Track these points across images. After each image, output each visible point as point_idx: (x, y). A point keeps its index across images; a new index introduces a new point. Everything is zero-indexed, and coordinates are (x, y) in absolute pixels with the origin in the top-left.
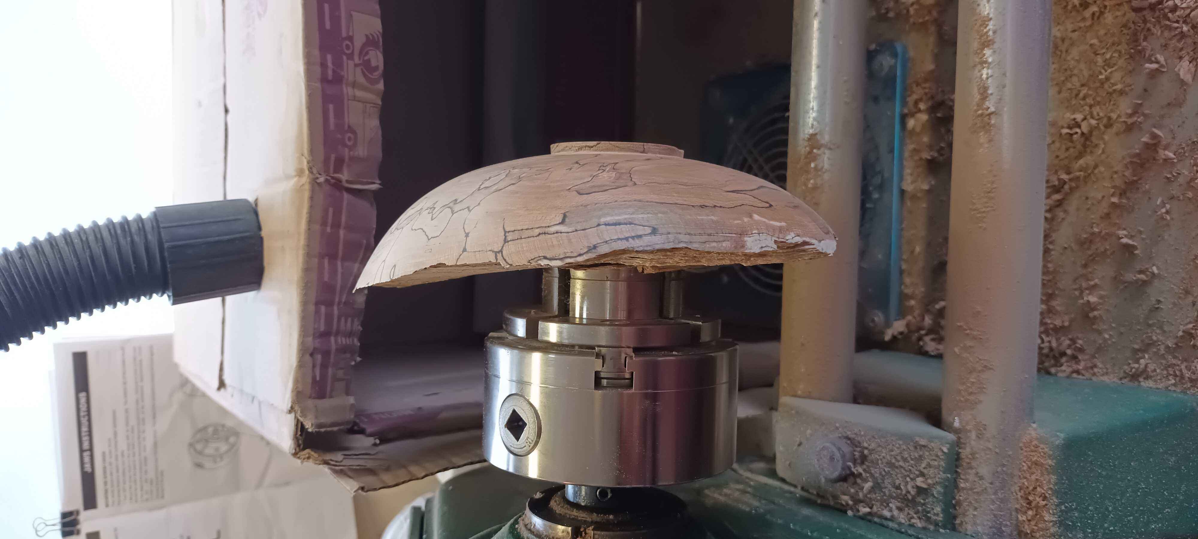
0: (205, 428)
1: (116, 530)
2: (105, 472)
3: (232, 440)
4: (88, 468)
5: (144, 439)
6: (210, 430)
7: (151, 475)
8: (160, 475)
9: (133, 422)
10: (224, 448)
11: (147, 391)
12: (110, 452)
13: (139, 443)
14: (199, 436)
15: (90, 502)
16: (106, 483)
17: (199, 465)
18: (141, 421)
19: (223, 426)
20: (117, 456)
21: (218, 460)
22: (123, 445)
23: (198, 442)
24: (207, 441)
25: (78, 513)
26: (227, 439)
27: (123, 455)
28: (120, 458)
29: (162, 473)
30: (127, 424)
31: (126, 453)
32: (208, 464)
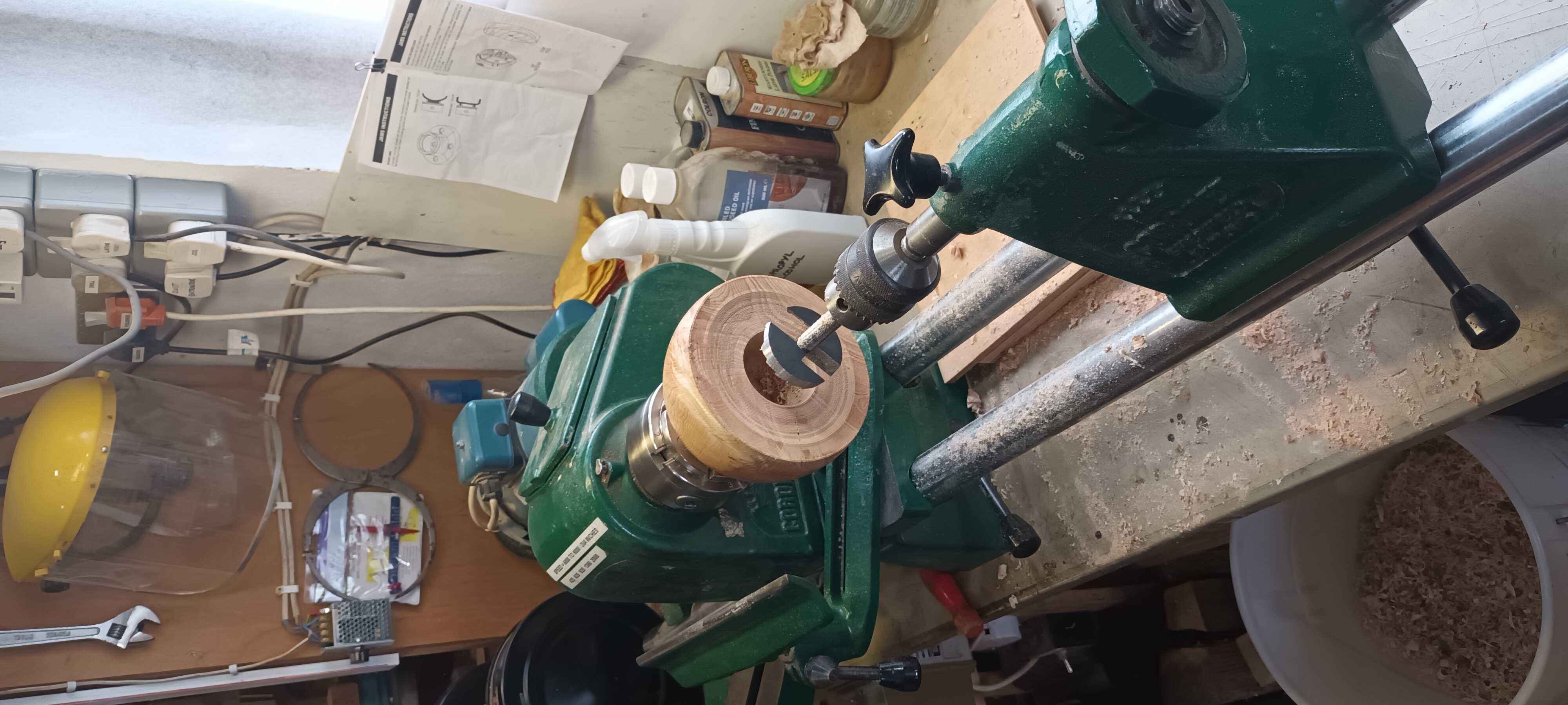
0: (493, 50)
1: (409, 78)
2: (412, 49)
3: (509, 60)
4: (401, 43)
5: (446, 43)
6: (496, 52)
7: (445, 58)
8: (450, 61)
9: (442, 33)
10: (502, 61)
11: (459, 23)
12: (420, 42)
13: (442, 44)
14: (486, 52)
15: (397, 56)
16: (410, 54)
17: (481, 65)
18: (448, 35)
19: (506, 53)
20: (423, 45)
21: (495, 65)
22: (430, 40)
23: (484, 55)
24: (491, 56)
25: (386, 61)
26: (506, 59)
27: (428, 45)
28: (426, 45)
29: (452, 61)
30: (437, 33)
31: (431, 45)
32: (486, 64)
